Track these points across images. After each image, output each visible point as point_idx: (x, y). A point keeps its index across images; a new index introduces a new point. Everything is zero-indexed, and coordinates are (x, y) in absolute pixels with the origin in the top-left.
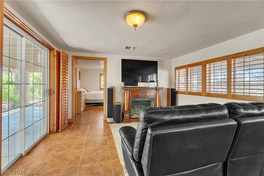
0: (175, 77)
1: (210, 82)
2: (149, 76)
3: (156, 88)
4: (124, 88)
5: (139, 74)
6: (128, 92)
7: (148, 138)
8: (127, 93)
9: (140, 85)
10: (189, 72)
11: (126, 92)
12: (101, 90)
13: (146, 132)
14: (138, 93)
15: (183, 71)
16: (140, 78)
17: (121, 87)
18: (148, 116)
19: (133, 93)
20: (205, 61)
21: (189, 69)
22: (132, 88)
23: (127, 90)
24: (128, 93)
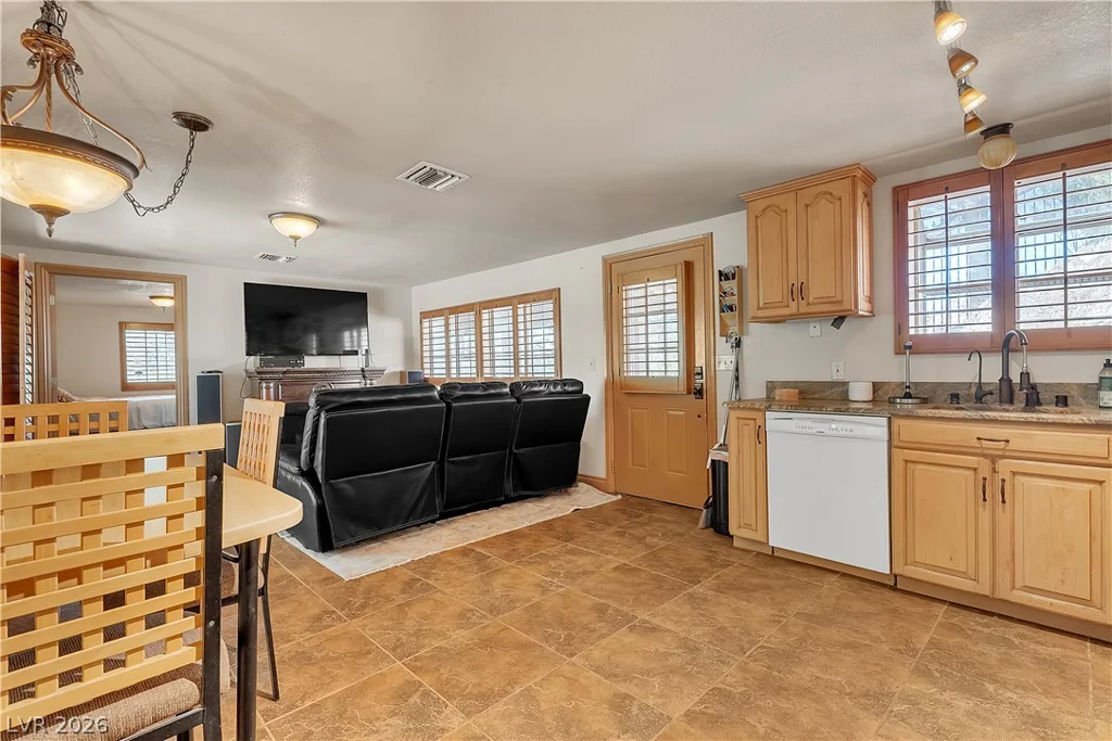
0: (422, 340)
1: (492, 353)
2: (347, 334)
3: (363, 370)
4: (259, 373)
5: (307, 330)
6: (272, 385)
7: (322, 421)
8: (268, 388)
9: (313, 362)
10: (452, 327)
11: (264, 385)
12: (125, 393)
13: (318, 420)
14: (305, 388)
15: (439, 322)
16: (313, 341)
17: (246, 371)
18: (321, 398)
19: (288, 388)
20: (480, 303)
21: (452, 319)
22: (284, 373)
23: (267, 380)
24: (272, 390)
